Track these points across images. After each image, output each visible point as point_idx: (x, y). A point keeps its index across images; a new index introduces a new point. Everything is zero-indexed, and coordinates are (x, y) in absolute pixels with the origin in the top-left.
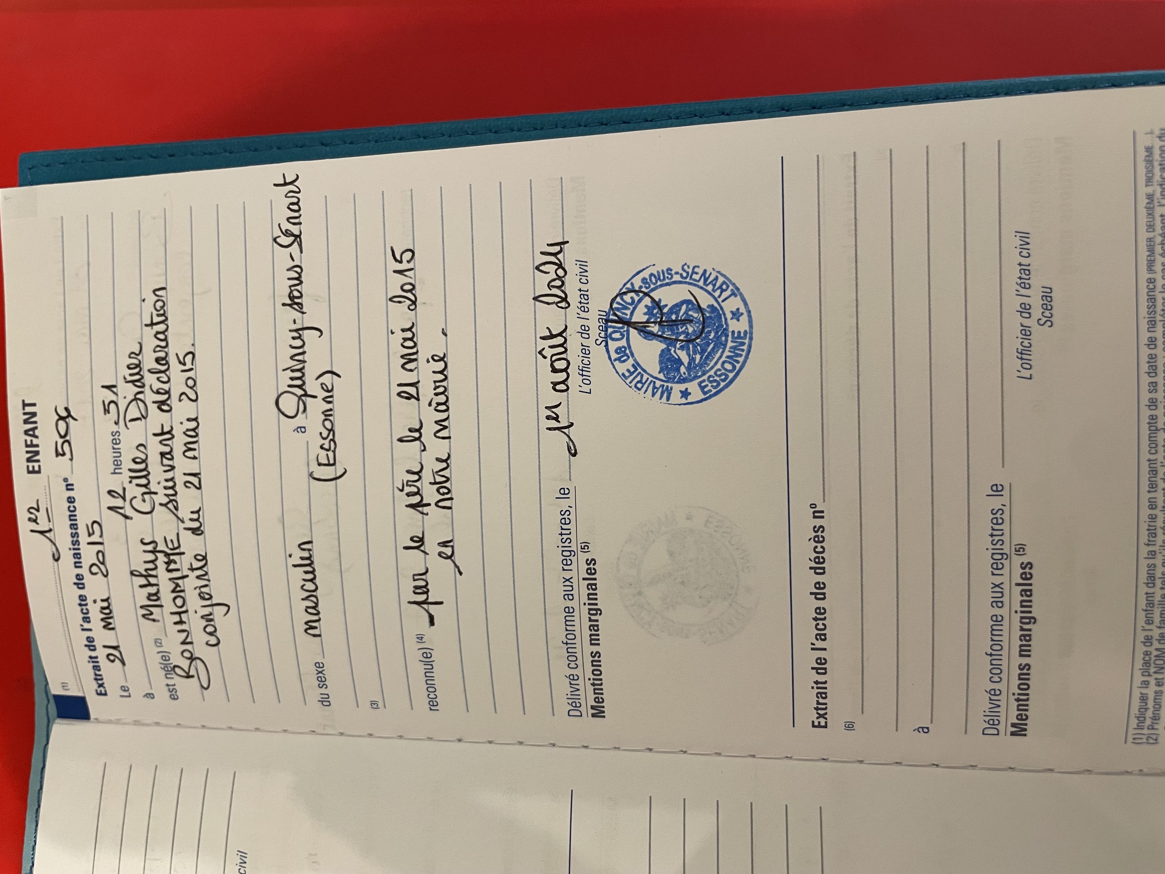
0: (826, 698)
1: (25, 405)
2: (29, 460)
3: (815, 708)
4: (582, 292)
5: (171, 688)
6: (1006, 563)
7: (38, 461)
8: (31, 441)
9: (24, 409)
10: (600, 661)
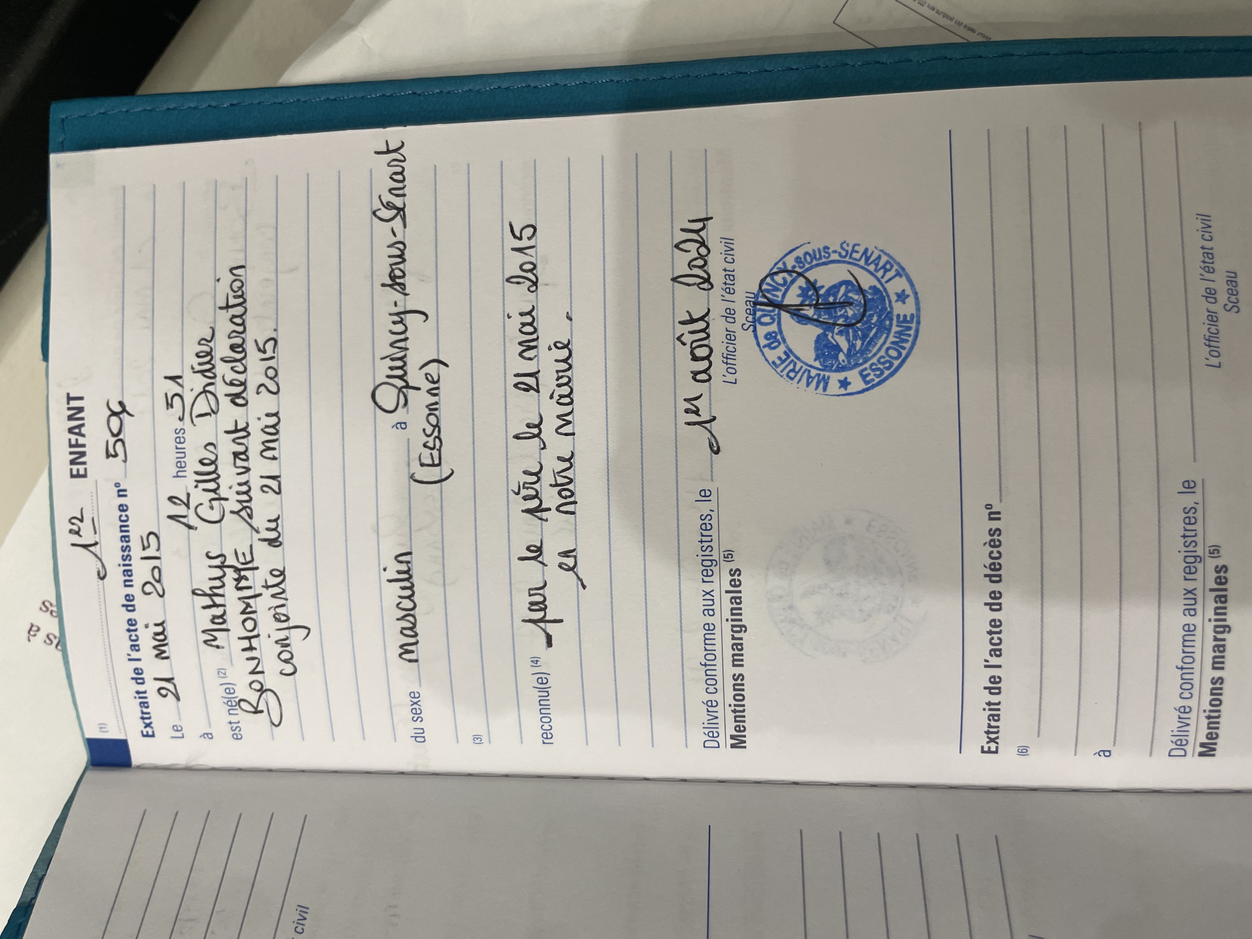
0: (998, 720)
1: (69, 398)
2: (72, 462)
3: (986, 732)
4: (727, 273)
5: (235, 726)
6: (1200, 566)
7: (84, 463)
8: (77, 440)
9: (68, 403)
10: (743, 685)
